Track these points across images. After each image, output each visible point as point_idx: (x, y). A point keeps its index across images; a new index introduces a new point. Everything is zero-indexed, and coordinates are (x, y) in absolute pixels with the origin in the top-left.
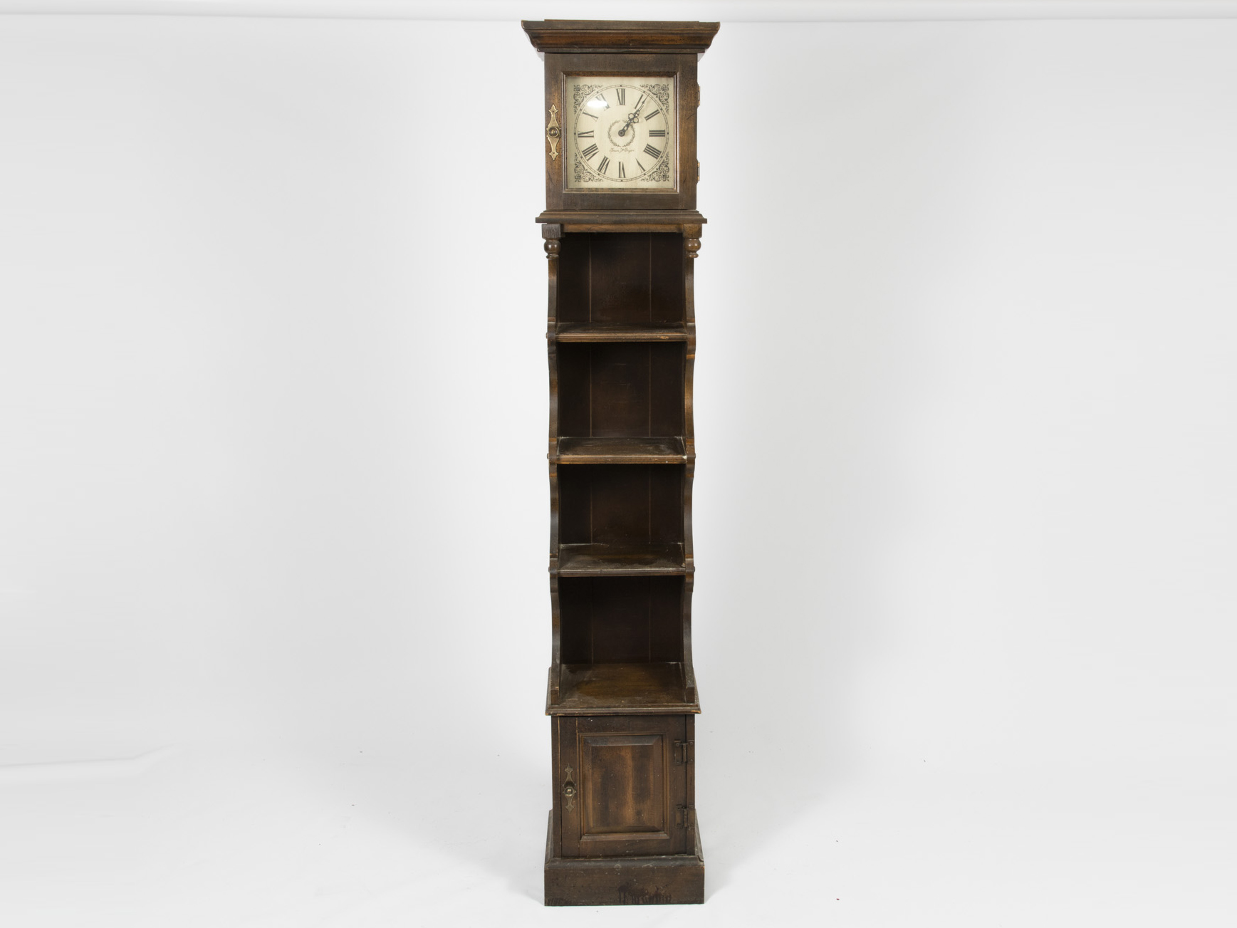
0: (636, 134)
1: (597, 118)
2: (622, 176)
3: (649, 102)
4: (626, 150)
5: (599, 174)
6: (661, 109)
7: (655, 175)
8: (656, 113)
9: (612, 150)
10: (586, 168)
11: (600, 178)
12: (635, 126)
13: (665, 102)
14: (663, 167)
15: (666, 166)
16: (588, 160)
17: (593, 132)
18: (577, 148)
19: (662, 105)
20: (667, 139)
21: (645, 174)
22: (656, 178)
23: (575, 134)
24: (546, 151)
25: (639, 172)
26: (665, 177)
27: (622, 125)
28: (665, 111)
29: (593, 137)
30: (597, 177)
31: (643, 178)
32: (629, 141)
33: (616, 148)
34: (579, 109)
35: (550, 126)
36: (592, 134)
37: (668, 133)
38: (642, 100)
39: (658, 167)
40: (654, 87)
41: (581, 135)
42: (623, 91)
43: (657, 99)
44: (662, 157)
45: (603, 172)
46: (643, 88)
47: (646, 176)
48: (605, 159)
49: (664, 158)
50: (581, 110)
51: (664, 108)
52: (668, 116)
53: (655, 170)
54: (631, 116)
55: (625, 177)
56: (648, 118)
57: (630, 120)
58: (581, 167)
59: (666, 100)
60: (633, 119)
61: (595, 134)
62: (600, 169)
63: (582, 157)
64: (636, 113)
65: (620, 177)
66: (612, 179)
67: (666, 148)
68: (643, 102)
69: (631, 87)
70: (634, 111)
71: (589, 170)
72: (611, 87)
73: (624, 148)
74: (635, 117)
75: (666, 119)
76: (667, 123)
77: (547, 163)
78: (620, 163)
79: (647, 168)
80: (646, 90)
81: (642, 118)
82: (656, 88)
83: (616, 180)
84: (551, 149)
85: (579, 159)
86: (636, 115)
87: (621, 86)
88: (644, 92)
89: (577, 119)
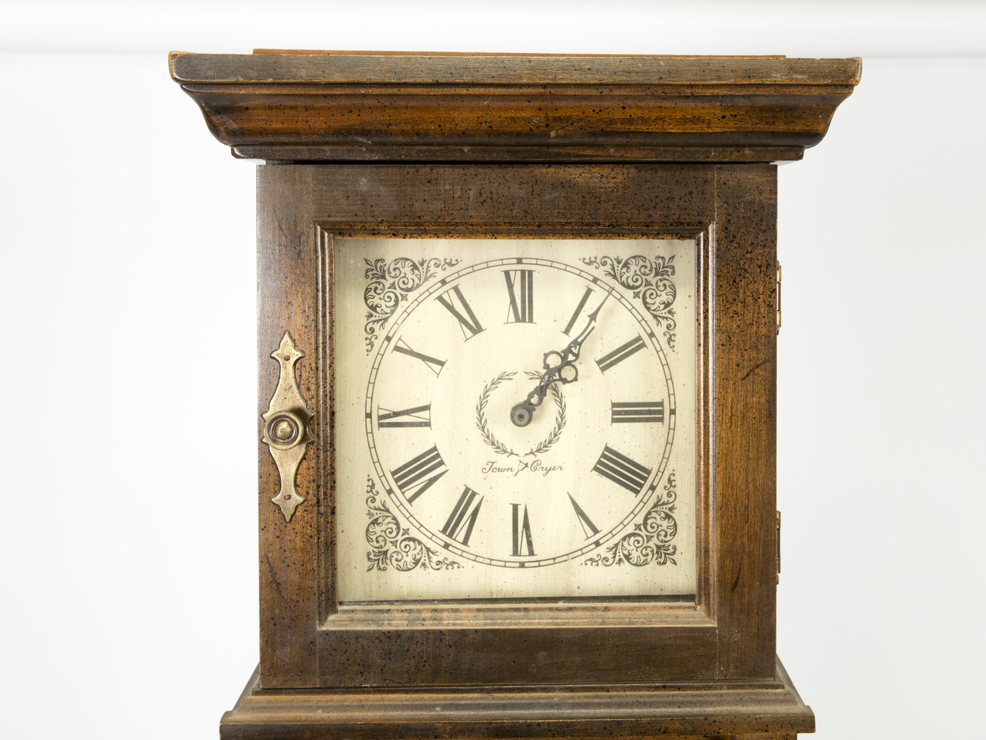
0: (567, 413)
1: (441, 363)
2: (524, 550)
3: (611, 312)
4: (535, 466)
5: (446, 546)
6: (652, 335)
7: (630, 546)
8: (633, 347)
9: (491, 467)
10: (404, 524)
11: (451, 557)
12: (564, 389)
13: (664, 313)
14: (657, 519)
15: (668, 517)
16: (410, 501)
17: (426, 408)
18: (376, 462)
19: (652, 322)
20: (671, 429)
21: (597, 544)
22: (635, 555)
23: (368, 416)
24: (262, 491)
25: (579, 536)
26: (664, 553)
27: (524, 388)
28: (663, 341)
29: (427, 424)
30: (443, 554)
31: (593, 555)
32: (544, 436)
33: (502, 461)
34: (381, 334)
35: (274, 408)
36: (424, 415)
37: (673, 412)
38: (589, 308)
39: (640, 519)
40: (626, 265)
41: (389, 420)
42: (527, 277)
43: (638, 303)
44: (653, 488)
45: (461, 537)
46: (591, 269)
47: (602, 550)
48: (468, 495)
49: (660, 491)
50: (388, 339)
51: (659, 331)
52: (672, 358)
53: (630, 529)
54: (554, 361)
55: (531, 553)
56: (607, 363)
57: (550, 371)
58: (387, 524)
59: (667, 305)
60: (559, 369)
61: (434, 415)
62: (450, 529)
63: (390, 492)
64: (569, 350)
65: (516, 552)
66: (491, 562)
67: (665, 458)
68: (593, 317)
69: (552, 264)
70: (563, 343)
71: (414, 533)
72: (488, 265)
73: (530, 459)
74: (566, 363)
75: (666, 365)
76: (669, 380)
77: (263, 529)
78: (515, 508)
79: (604, 526)
80: (600, 273)
81: (587, 365)
82: (633, 268)
83: (505, 564)
84: (278, 483)
85: (382, 496)
86: (568, 357)
87: (520, 261)
88: (595, 280)
89: (376, 369)
